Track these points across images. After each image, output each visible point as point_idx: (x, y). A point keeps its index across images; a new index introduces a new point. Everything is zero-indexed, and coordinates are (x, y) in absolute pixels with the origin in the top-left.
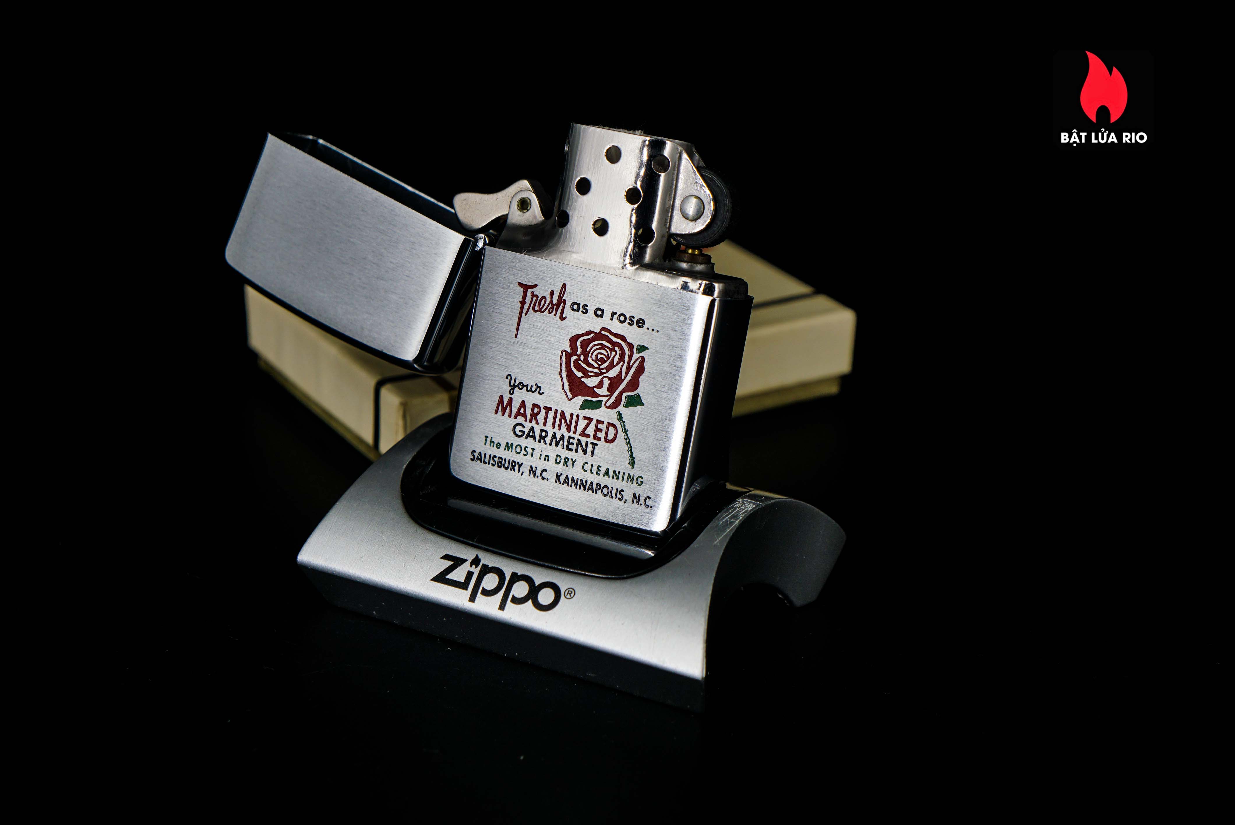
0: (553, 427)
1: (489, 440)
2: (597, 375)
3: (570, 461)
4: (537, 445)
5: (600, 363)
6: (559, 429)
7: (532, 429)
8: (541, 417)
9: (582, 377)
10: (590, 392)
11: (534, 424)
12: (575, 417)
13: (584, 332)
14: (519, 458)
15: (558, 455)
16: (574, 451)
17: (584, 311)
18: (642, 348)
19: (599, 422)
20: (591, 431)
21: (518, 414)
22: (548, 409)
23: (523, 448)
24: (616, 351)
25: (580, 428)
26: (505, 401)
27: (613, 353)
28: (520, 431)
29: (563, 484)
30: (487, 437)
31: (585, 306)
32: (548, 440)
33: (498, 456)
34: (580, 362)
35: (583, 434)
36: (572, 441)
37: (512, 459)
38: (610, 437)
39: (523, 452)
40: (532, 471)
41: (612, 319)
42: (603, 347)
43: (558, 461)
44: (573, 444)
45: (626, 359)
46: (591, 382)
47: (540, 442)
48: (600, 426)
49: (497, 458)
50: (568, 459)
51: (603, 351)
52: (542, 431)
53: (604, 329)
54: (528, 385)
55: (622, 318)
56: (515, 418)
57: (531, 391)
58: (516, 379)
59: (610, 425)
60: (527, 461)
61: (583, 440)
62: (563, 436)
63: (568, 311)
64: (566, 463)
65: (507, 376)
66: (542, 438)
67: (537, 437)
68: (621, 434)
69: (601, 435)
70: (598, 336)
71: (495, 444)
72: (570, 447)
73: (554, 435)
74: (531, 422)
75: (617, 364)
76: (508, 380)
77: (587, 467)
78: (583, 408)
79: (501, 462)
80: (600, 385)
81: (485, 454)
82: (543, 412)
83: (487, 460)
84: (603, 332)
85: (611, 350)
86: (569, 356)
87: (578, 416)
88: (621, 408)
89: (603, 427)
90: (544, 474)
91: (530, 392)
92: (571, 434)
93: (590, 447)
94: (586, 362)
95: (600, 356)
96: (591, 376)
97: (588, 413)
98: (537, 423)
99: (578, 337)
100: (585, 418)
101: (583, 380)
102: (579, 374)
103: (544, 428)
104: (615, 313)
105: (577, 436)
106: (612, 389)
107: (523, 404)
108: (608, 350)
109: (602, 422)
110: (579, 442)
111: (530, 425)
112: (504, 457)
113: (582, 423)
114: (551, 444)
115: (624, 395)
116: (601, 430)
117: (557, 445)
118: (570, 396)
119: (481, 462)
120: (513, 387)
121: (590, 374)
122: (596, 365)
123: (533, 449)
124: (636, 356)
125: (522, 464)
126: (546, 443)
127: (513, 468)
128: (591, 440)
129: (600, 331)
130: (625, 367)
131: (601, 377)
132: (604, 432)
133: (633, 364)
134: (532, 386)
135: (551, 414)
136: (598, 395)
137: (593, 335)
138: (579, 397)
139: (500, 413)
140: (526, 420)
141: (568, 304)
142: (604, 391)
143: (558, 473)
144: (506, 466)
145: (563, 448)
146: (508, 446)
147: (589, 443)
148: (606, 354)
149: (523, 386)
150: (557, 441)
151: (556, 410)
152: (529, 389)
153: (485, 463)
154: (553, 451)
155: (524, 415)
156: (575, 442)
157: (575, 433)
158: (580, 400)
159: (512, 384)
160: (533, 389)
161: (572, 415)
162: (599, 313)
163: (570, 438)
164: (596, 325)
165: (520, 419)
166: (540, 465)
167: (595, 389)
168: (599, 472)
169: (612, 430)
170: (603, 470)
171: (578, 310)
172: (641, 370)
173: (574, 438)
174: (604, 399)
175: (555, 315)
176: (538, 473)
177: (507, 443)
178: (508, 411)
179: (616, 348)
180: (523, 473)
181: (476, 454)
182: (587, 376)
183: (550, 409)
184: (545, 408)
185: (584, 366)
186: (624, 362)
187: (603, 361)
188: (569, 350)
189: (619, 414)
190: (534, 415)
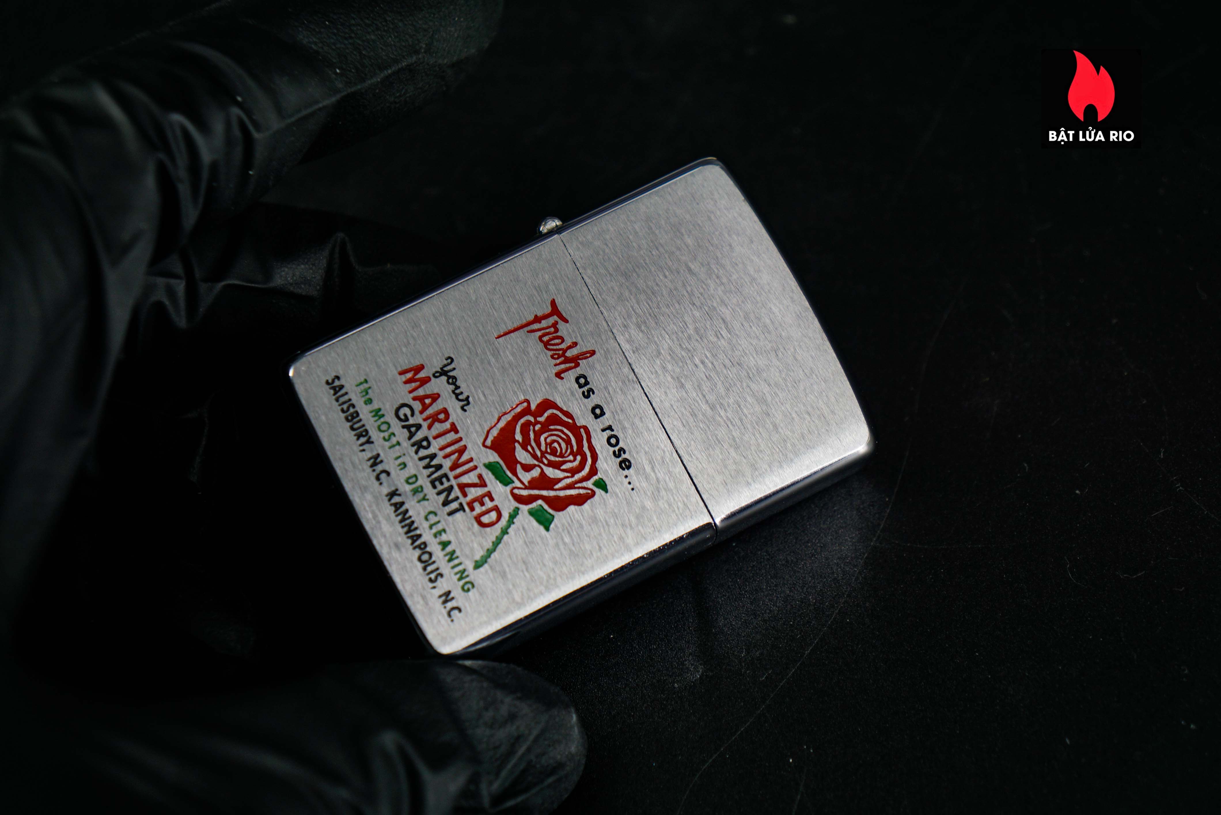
0: (442, 449)
1: (366, 386)
2: (534, 456)
3: (421, 495)
4: (406, 444)
5: (549, 450)
6: (445, 457)
7: (419, 427)
8: (438, 428)
9: (518, 442)
10: (512, 463)
11: (425, 425)
12: (471, 465)
13: (565, 409)
14: (374, 434)
15: (416, 476)
16: (436, 491)
17: (586, 394)
18: (602, 485)
19: (489, 495)
20: (474, 493)
21: (421, 399)
22: (454, 429)
23: (391, 431)
24: (575, 460)
25: (465, 479)
26: (422, 375)
27: (571, 458)
28: (405, 415)
29: (391, 505)
30: (366, 381)
31: (591, 391)
32: (423, 453)
33: (358, 408)
34: (532, 428)
35: (463, 487)
36: (444, 480)
37: (368, 427)
38: (485, 519)
39: (386, 435)
40: (375, 461)
41: (603, 430)
42: (568, 442)
43: (410, 481)
44: (442, 484)
45: (577, 477)
46: (522, 456)
47: (413, 445)
48: (486, 499)
49: (355, 410)
50: (422, 491)
51: (563, 445)
52: (426, 439)
53: (586, 428)
54: (459, 387)
55: (613, 440)
56: (415, 399)
57: (457, 396)
58: (454, 369)
59: (496, 509)
60: (379, 446)
61: (456, 492)
62: (439, 467)
63: (571, 376)
64: (415, 492)
65: (450, 358)
66: (418, 445)
67: (414, 439)
68: (496, 530)
69: (478, 509)
70: (575, 429)
71: (368, 397)
72: (437, 483)
73: (433, 456)
74: (425, 420)
75: (564, 471)
76: (446, 362)
77: (433, 519)
78: (490, 466)
79: (353, 418)
80: (527, 468)
81: (346, 393)
82: (447, 425)
83: (342, 400)
84: (582, 430)
85: (572, 453)
86: (527, 411)
87: (475, 468)
88: (524, 508)
89: (489, 504)
90: (383, 476)
91: (454, 396)
92: (451, 475)
93: (454, 505)
94: (538, 435)
95: (556, 445)
96: (527, 451)
97: (488, 477)
98: (430, 427)
99: (555, 406)
100: (480, 477)
101: (517, 445)
102: (518, 437)
103: (431, 439)
104: (613, 430)
105: (454, 482)
106: (533, 484)
107: (435, 397)
108: (569, 451)
109: (492, 499)
110: (450, 489)
111: (421, 421)
112: (361, 416)
113: (471, 478)
114: (421, 459)
115: (540, 502)
116: (482, 504)
117: (427, 467)
118: (489, 442)
119: (334, 394)
120: (443, 372)
121: (529, 448)
122: (543, 448)
123: (398, 443)
124: (589, 484)
125: (372, 442)
126: (416, 452)
127: (359, 436)
128: (462, 500)
129: (581, 427)
130: (569, 481)
131: (536, 463)
132: (484, 508)
133: (579, 488)
134: (462, 393)
135: (451, 436)
136: (515, 474)
137: (570, 421)
138: (496, 455)
139: (404, 378)
140: (421, 412)
141: (579, 371)
142: (526, 477)
143: (397, 490)
144: (356, 426)
145: (429, 476)
146: (378, 414)
147: (459, 501)
148: (564, 451)
149: (454, 384)
150: (430, 463)
151: (461, 439)
152: (457, 391)
153: (337, 400)
154: (415, 466)
155: (425, 408)
156: (446, 484)
157: (456, 477)
158: (493, 457)
159: (445, 369)
160: (460, 397)
161: (471, 460)
162: (598, 412)
163: (446, 475)
164: (583, 418)
165: (417, 406)
166: (389, 464)
167: (519, 466)
168: (438, 535)
169: (493, 515)
170: (444, 537)
171: (581, 386)
172: (580, 500)
173: (448, 480)
174: (518, 484)
175: (556, 365)
176: (379, 468)
177: (380, 410)
178: (414, 385)
179: (579, 458)
180: (364, 450)
181: (337, 383)
182: (524, 448)
183: (457, 432)
184: (453, 424)
185: (532, 435)
186: (572, 476)
187: (554, 452)
188: (533, 407)
189: (517, 510)
190: (434, 419)
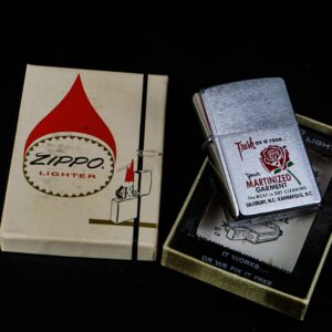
0: (269, 184)
2: (275, 161)
3: (280, 192)
7: (262, 187)
12: (274, 177)
13: (264, 150)
15: (275, 192)
16: (279, 188)
17: (261, 143)
18: (284, 147)
19: (282, 176)
23: (262, 195)
24: (277, 151)
26: (249, 182)
32: (269, 188)
34: (267, 159)
35: (280, 181)
37: (261, 200)
38: (289, 178)
40: (269, 201)
42: (272, 151)
46: (274, 164)
51: (273, 153)
56: (255, 186)
58: (249, 174)
59: (286, 175)
60: (266, 199)
62: (273, 185)
63: (255, 146)
65: (246, 174)
67: (266, 190)
68: (291, 176)
69: (286, 179)
70: (269, 149)
71: (253, 198)
75: (279, 155)
77: (286, 191)
78: (275, 173)
80: (277, 164)
81: (251, 203)
84: (270, 147)
85: (275, 152)
86: (263, 159)
91: (256, 176)
92: (276, 183)
93: (284, 184)
94: (269, 158)
95: (272, 155)
97: (278, 174)
99: (262, 152)
101: (271, 164)
102: (269, 163)
103: (266, 185)
104: (271, 140)
106: (282, 164)
107: (255, 181)
112: (257, 201)
113: (278, 178)
115: (286, 164)
118: (269, 171)
120: (249, 177)
121: (272, 162)
122: (273, 158)
123: (266, 194)
124: (284, 150)
130: (282, 155)
133: (284, 153)
136: (278, 167)
137: (267, 149)
141: (254, 143)
142: (279, 165)
143: (278, 198)
144: (260, 203)
145: (275, 189)
149: (253, 175)
150: (272, 187)
151: (267, 178)
153: (253, 206)
155: (258, 184)
156: (278, 185)
164: (266, 146)
166: (271, 198)
170: (292, 190)
171: (258, 144)
172: (287, 154)
174: (281, 168)
175: (252, 148)
176: (272, 200)
177: (257, 196)
178: (251, 185)
180: (266, 203)
181: (248, 204)
184: (263, 179)
185: (269, 160)
186: (281, 153)
187: (274, 156)
188: (262, 157)
189: (287, 170)
190: (261, 183)
